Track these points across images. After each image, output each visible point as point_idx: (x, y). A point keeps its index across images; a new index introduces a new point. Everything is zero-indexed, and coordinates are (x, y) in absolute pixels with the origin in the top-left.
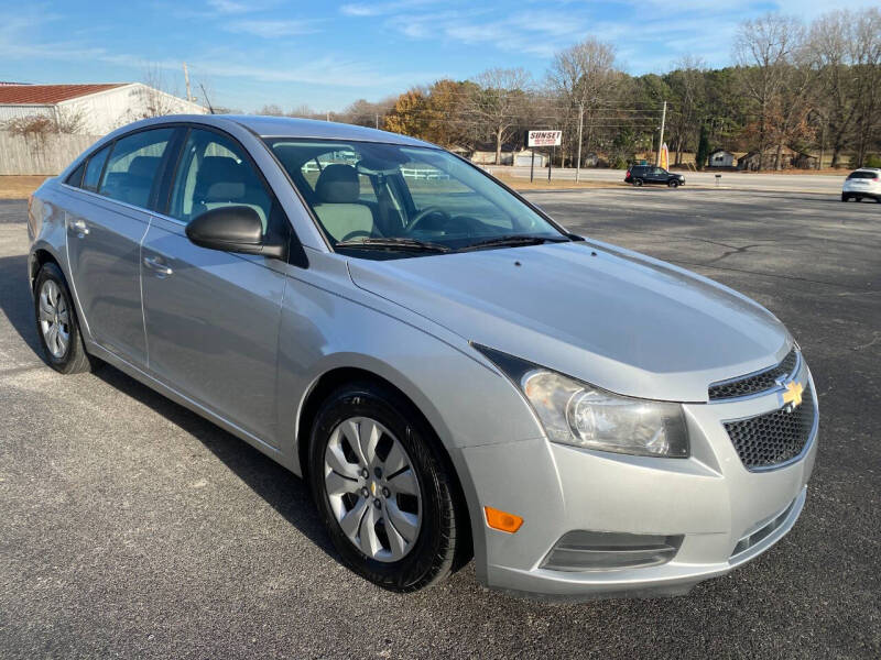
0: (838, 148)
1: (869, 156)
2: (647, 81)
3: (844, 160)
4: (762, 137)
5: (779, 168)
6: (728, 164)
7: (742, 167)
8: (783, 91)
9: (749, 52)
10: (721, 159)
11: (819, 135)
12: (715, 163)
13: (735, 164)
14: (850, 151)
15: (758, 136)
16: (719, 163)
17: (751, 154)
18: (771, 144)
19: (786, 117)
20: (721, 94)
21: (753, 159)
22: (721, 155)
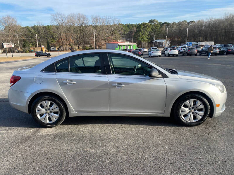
0: (79, 45)
1: (86, 46)
2: (27, 28)
3: (81, 47)
4: (62, 43)
5: (68, 50)
6: (55, 50)
7: (59, 50)
8: (65, 32)
9: (54, 22)
10: (53, 48)
11: (75, 42)
12: (52, 50)
13: (57, 50)
14: (82, 45)
15: (61, 42)
16: (53, 50)
17: (60, 47)
18: (65, 44)
19: (67, 38)
20: (48, 32)
21: (61, 48)
22: (53, 47)
